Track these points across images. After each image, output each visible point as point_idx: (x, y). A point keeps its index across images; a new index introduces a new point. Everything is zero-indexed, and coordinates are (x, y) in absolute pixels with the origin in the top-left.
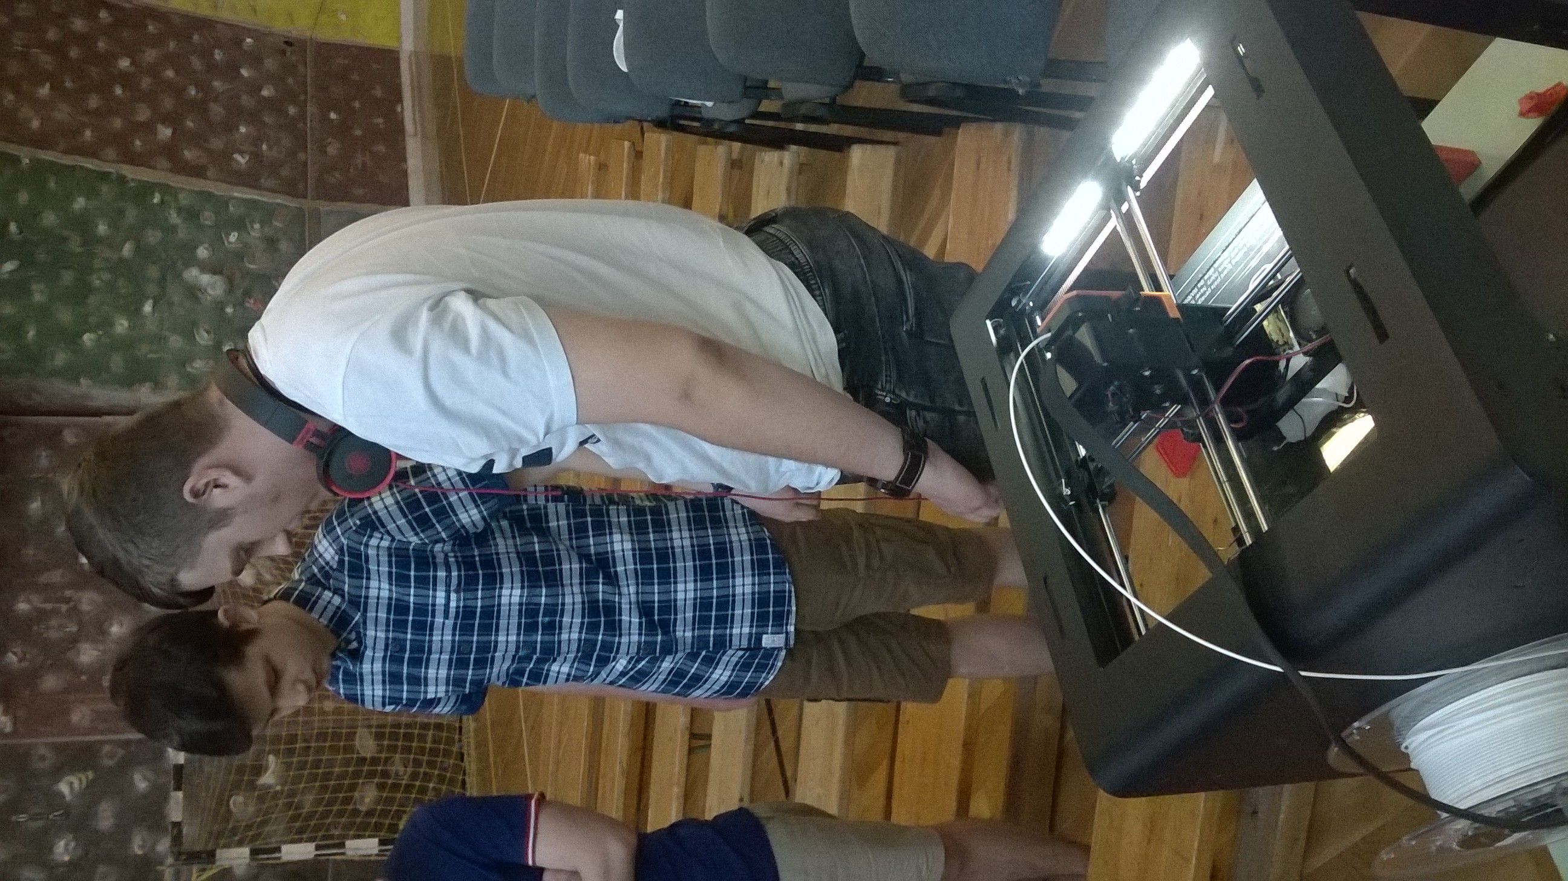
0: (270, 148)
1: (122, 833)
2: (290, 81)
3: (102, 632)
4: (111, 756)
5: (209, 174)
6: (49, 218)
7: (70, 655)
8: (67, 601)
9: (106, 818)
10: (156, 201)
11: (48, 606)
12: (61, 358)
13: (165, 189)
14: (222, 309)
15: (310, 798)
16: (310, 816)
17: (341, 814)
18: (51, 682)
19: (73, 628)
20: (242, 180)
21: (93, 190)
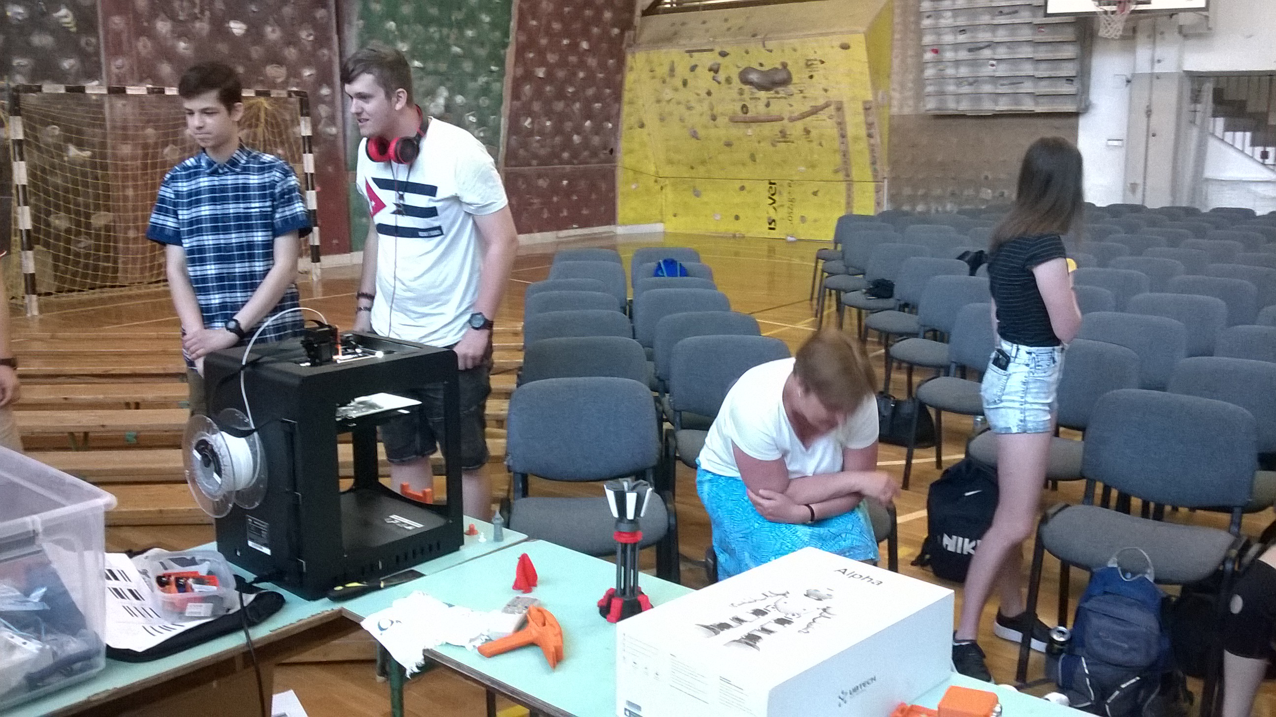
0: (538, 141)
1: (29, 50)
2: (586, 153)
3: (180, 36)
5: (515, 102)
7: (163, 15)
8: (202, 12)
9: (42, 40)
10: (493, 68)
11: (197, 1)
12: (376, 7)
13: (501, 74)
15: (59, 181)
16: (45, 181)
17: (47, 203)
19: (182, 17)
20: (514, 124)
21: (495, 27)
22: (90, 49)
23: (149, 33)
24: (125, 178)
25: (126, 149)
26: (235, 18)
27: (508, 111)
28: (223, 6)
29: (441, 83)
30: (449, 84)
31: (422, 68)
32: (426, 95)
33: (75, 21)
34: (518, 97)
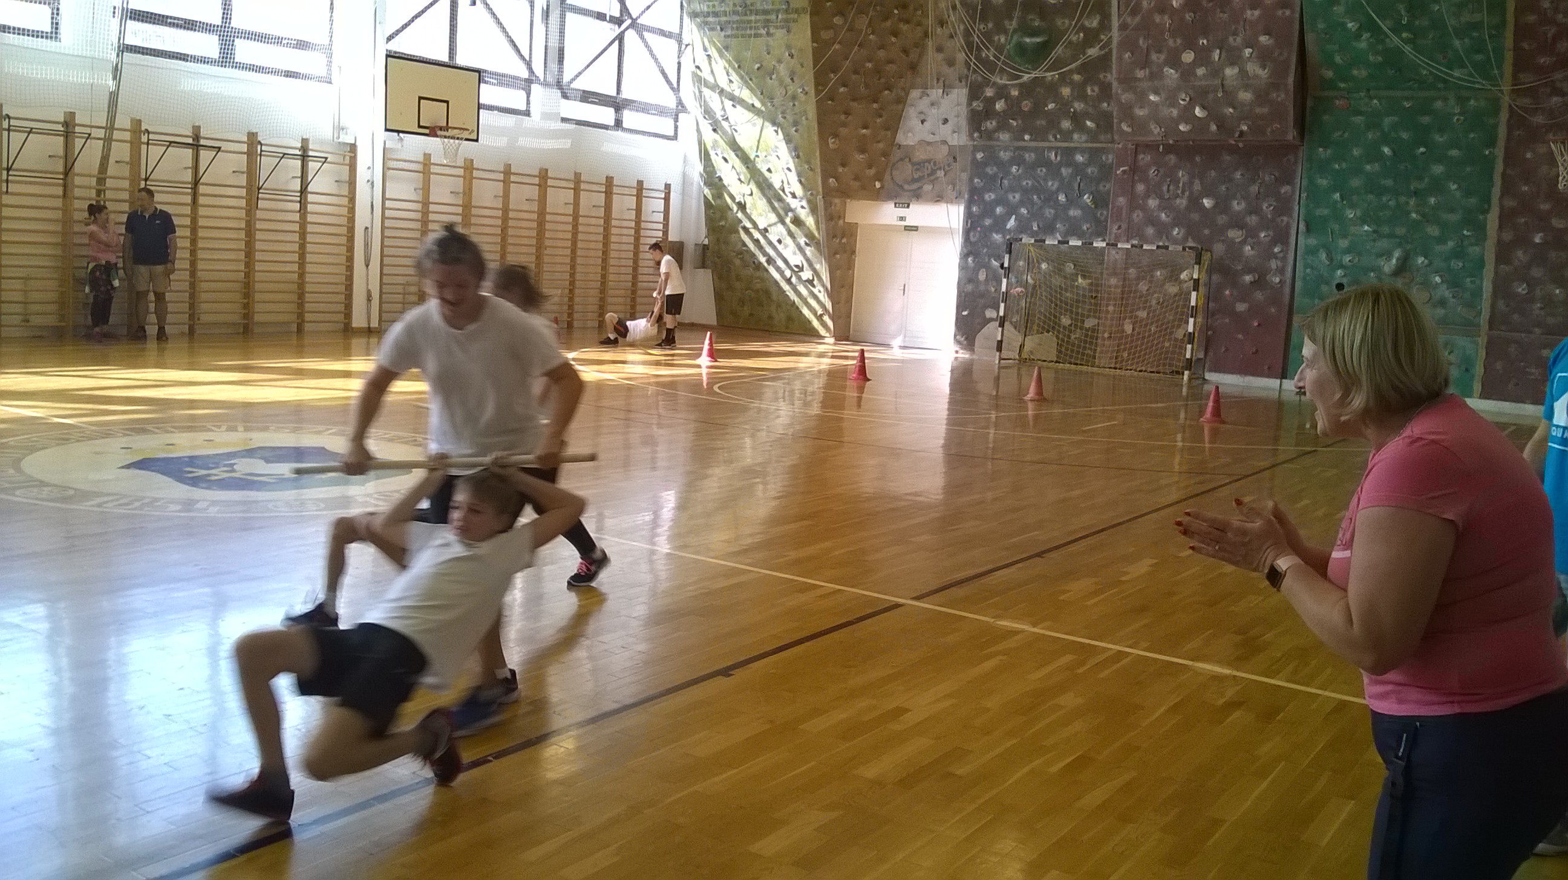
0: (1541, 309)
1: (1069, 219)
3: (1161, 208)
4: (1101, 215)
5: (1502, 267)
7: (1154, 196)
8: (1183, 192)
9: (1074, 213)
11: (1181, 185)
12: (1323, 182)
13: (1480, 239)
14: (1373, 270)
18: (1140, 188)
19: (1167, 197)
20: (1501, 288)
21: (1468, 193)
22: (1103, 218)
23: (1144, 208)
24: (1109, 299)
25: (1113, 281)
26: (1207, 196)
27: (1491, 275)
28: (1200, 188)
29: (1400, 245)
30: (1409, 247)
31: (1374, 232)
32: (1380, 255)
33: (1094, 200)
34: (1508, 262)
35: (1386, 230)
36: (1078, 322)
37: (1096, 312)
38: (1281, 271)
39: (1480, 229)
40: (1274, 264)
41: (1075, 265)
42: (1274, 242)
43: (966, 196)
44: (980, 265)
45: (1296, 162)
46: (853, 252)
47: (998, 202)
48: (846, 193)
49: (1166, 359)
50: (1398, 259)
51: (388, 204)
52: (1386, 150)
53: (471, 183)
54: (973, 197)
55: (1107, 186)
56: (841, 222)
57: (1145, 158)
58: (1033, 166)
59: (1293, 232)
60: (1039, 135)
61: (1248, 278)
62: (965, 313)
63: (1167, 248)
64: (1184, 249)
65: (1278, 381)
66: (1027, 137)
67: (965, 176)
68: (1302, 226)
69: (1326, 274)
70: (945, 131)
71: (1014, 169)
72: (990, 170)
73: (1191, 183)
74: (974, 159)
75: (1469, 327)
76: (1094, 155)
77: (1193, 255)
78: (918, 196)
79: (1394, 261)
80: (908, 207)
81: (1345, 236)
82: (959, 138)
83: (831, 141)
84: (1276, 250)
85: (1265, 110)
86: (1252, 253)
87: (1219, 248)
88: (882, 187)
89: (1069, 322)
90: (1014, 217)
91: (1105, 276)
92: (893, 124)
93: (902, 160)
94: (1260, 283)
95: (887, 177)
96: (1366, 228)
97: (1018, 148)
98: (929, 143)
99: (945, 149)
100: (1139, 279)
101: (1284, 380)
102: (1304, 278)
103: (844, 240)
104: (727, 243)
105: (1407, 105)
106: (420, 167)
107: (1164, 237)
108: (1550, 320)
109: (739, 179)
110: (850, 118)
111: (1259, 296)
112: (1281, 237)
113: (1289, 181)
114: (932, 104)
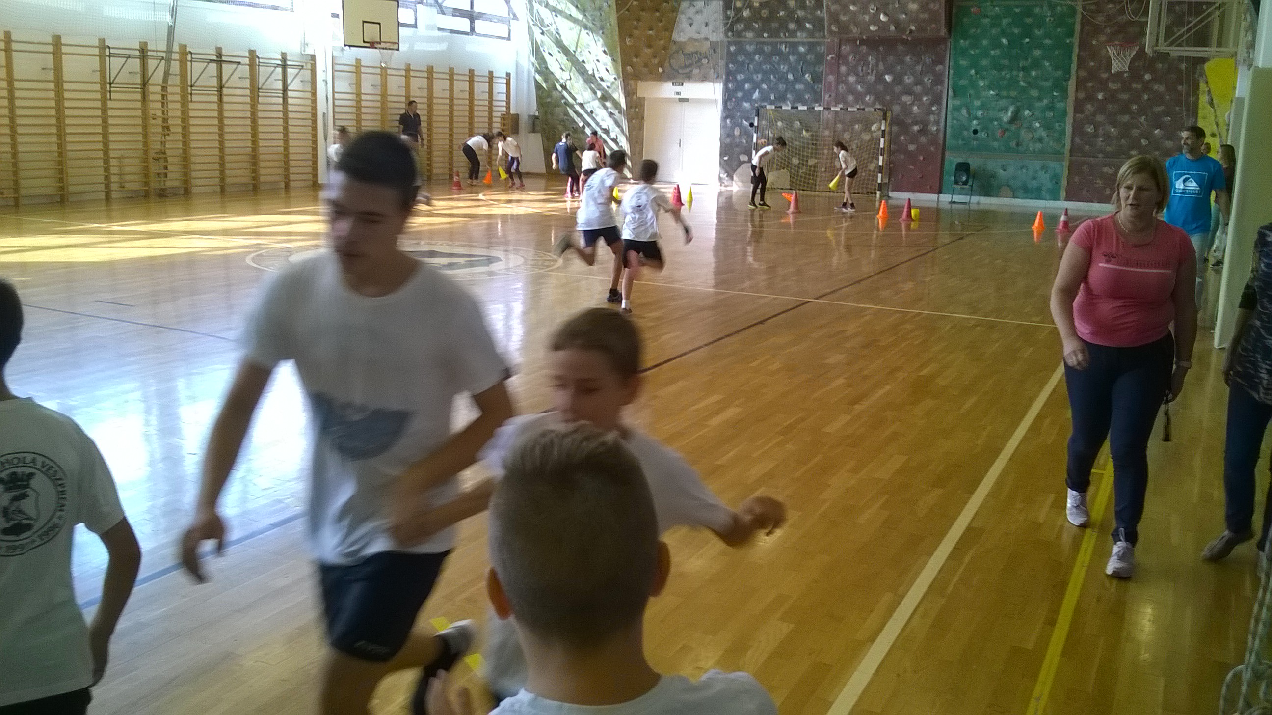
0: (1103, 141)
3: (858, 82)
4: (818, 88)
6: (1037, 53)
7: (852, 74)
8: (872, 72)
10: (1055, 94)
11: (870, 66)
12: (964, 63)
13: (1064, 97)
14: (996, 120)
18: (843, 69)
19: (861, 75)
20: (1078, 129)
21: (1056, 68)
22: (818, 90)
23: (846, 82)
24: (825, 145)
25: (827, 133)
26: (888, 73)
27: (1071, 121)
28: (883, 68)
29: (1013, 103)
30: (1019, 104)
31: (997, 95)
32: (1001, 110)
33: (812, 78)
34: (1082, 112)
35: (1004, 93)
36: (803, 162)
37: (816, 154)
38: (937, 123)
39: (1064, 91)
40: (932, 118)
41: (801, 123)
42: (932, 104)
43: (724, 77)
44: (735, 124)
45: (945, 50)
46: (643, 118)
47: (747, 80)
48: (637, 77)
49: (863, 184)
50: (1012, 113)
51: (337, 96)
52: (1004, 41)
53: (386, 78)
54: (729, 77)
55: (820, 69)
56: (635, 97)
57: (846, 49)
58: (770, 55)
59: (945, 97)
60: (774, 34)
61: (916, 128)
62: (726, 158)
63: (863, 109)
64: (875, 110)
65: (937, 195)
66: (765, 35)
67: (722, 63)
68: (951, 93)
69: (966, 124)
70: (706, 32)
71: (757, 57)
72: (740, 58)
73: (877, 65)
74: (729, 50)
75: (1057, 155)
76: (811, 47)
77: (881, 113)
78: (689, 77)
79: (1010, 114)
80: (682, 85)
81: (978, 98)
82: (718, 36)
83: (628, 40)
84: (934, 108)
85: (926, 16)
86: (919, 111)
87: (896, 108)
88: (664, 71)
89: (798, 162)
90: (757, 91)
91: (821, 130)
92: (670, 27)
93: (677, 52)
94: (923, 131)
95: (667, 64)
96: (992, 92)
97: (757, 43)
98: (696, 40)
99: (707, 45)
100: (844, 131)
101: (940, 195)
102: (952, 127)
103: (637, 110)
104: (552, 115)
105: (1017, 10)
106: (353, 69)
107: (860, 102)
108: (1109, 149)
109: (561, 69)
110: (641, 23)
111: (923, 139)
112: (937, 100)
113: (942, 62)
114: (697, 12)
